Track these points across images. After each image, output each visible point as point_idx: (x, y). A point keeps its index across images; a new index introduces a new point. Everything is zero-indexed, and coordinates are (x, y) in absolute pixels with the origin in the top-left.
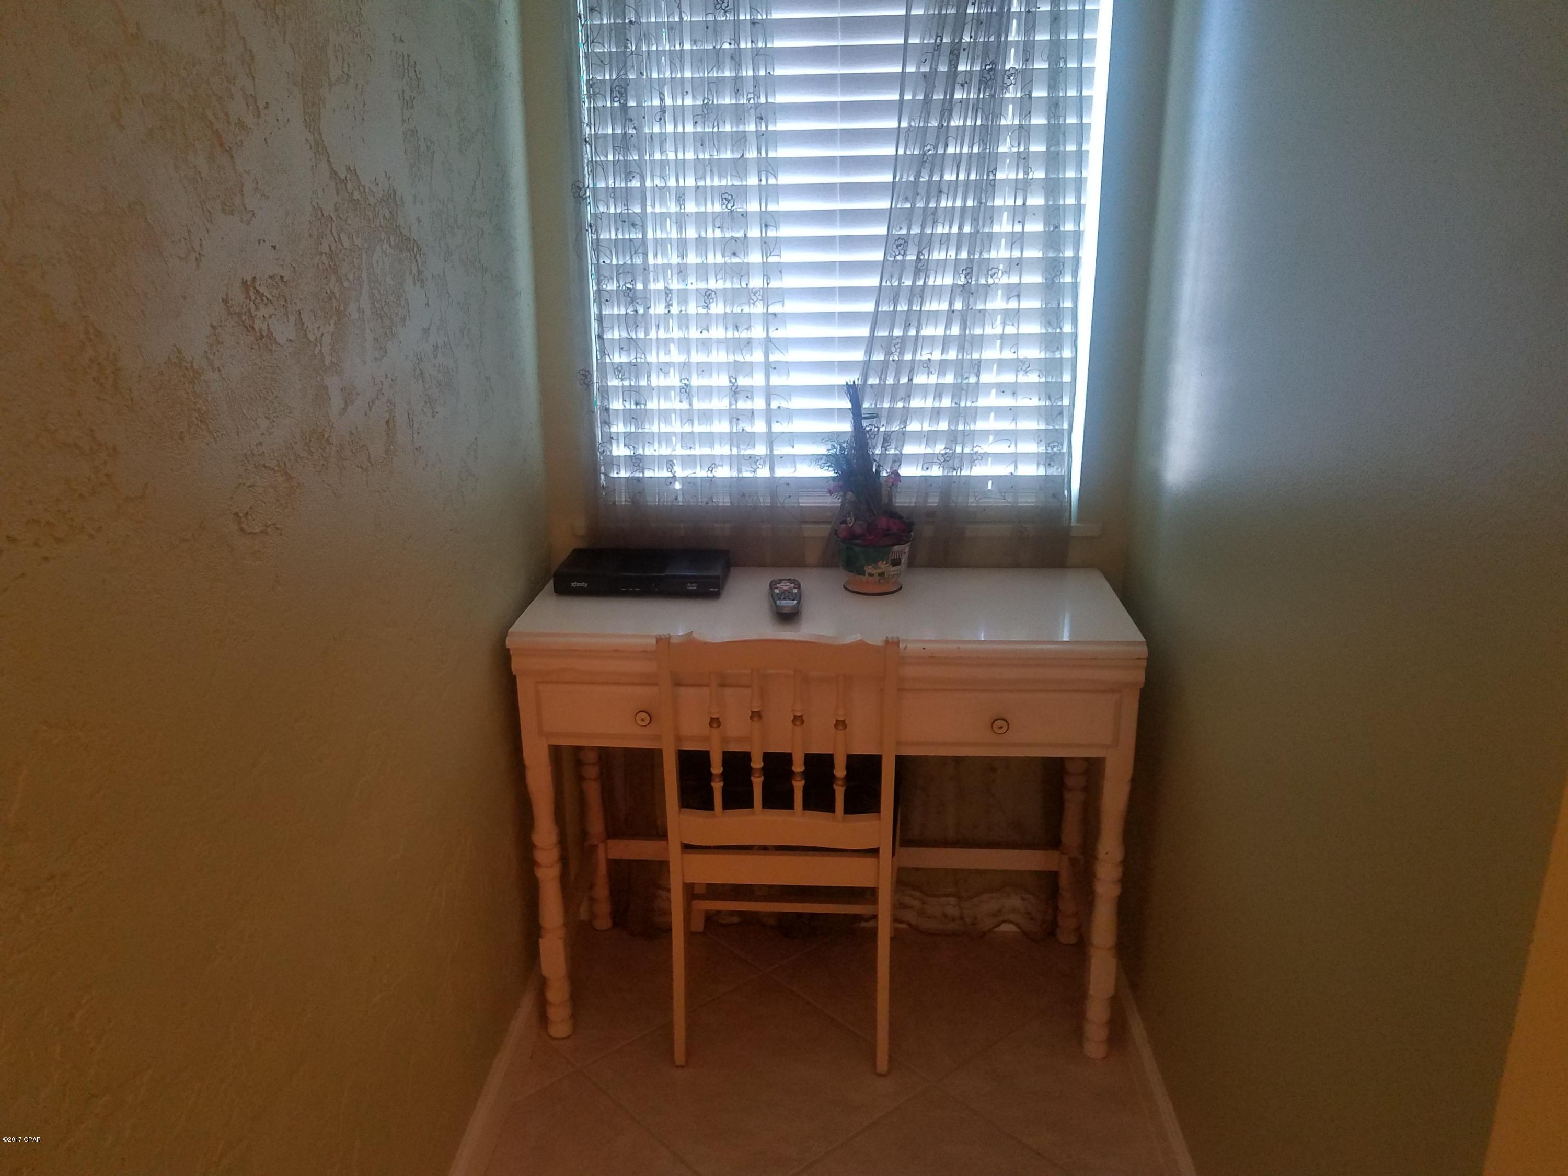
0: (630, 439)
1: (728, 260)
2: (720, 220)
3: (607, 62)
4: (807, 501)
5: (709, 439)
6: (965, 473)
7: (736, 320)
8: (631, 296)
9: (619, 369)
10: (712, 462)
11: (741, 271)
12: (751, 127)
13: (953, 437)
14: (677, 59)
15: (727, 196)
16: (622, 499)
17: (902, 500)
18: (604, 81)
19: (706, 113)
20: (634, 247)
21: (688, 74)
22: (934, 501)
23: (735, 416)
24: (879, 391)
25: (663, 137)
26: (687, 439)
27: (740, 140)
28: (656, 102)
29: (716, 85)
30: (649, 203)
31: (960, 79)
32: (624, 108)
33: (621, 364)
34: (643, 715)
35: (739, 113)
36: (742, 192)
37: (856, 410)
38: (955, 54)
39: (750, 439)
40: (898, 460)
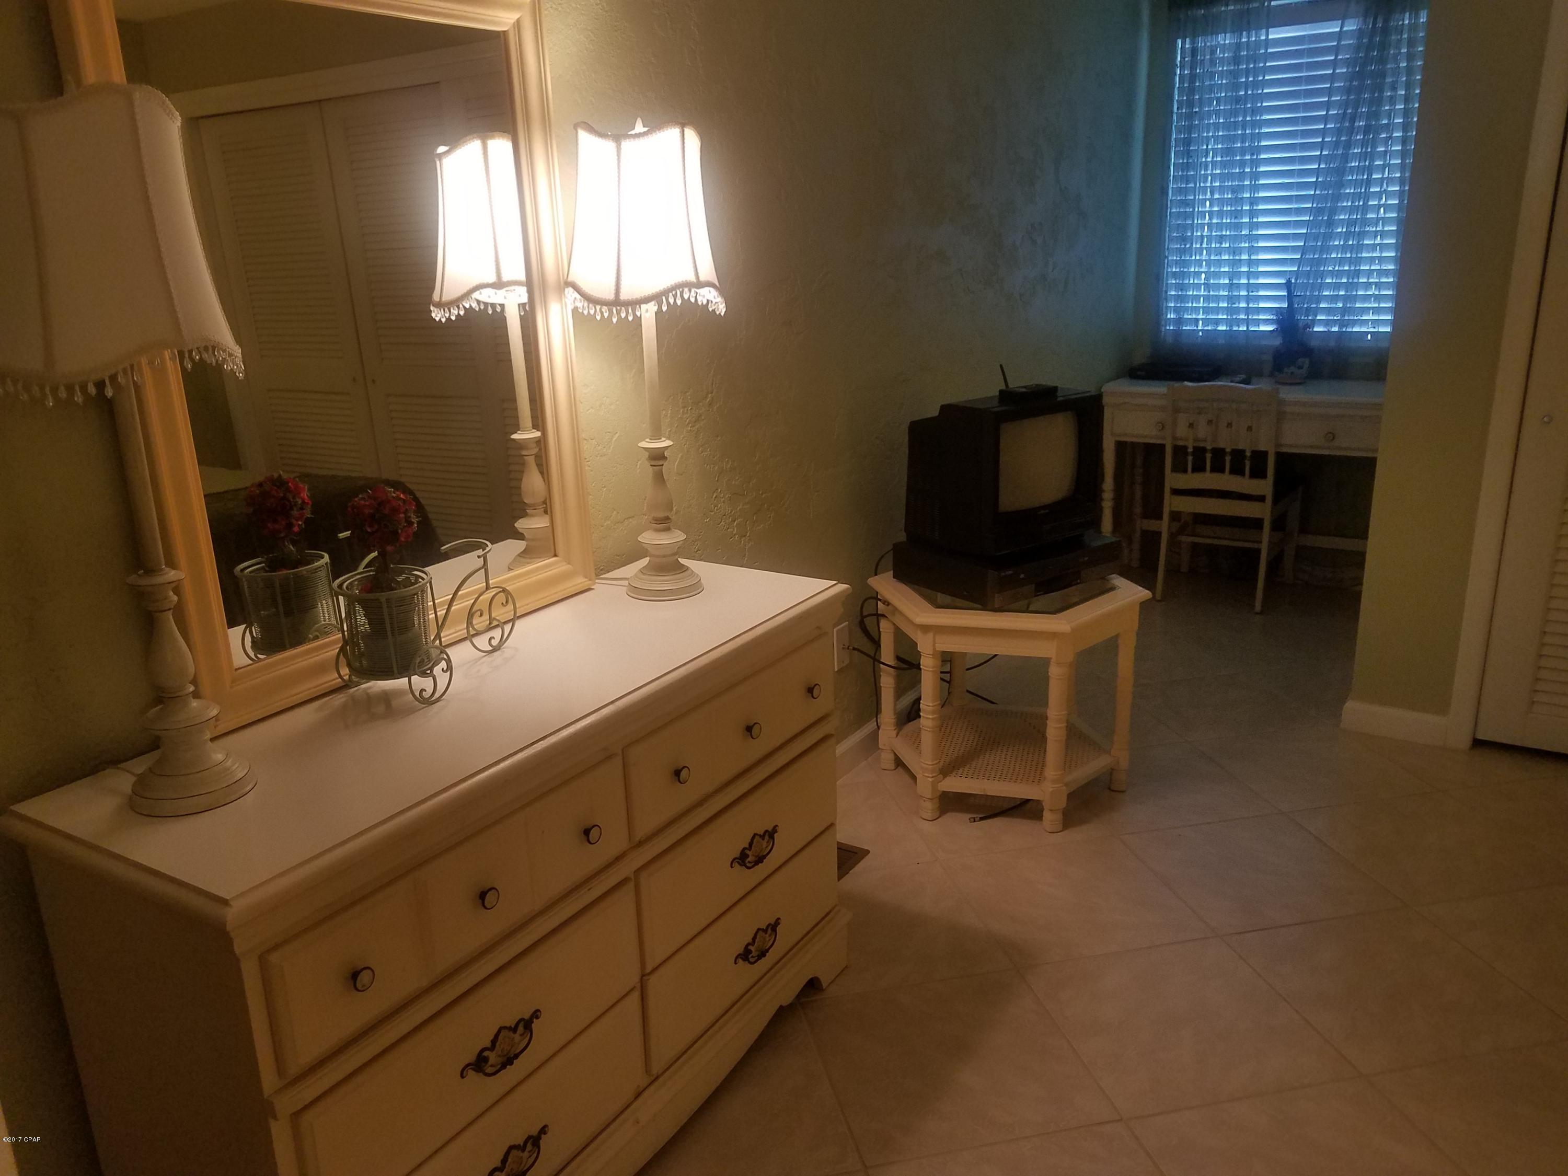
0: (1176, 310)
1: (1233, 221)
2: (1229, 202)
3: (1183, 131)
4: (1264, 342)
5: (1218, 310)
6: (1349, 330)
7: (1234, 251)
8: (1184, 239)
9: (1175, 275)
10: (1217, 322)
11: (1238, 226)
12: (1248, 157)
13: (1344, 311)
14: (1217, 126)
15: (1234, 190)
16: (1170, 340)
17: (1314, 343)
18: (1181, 138)
19: (1228, 151)
20: (1186, 216)
21: (1221, 133)
22: (1332, 344)
23: (1230, 299)
24: (1305, 286)
25: (1206, 163)
26: (1207, 310)
27: (1242, 164)
28: (1205, 147)
29: (1233, 139)
30: (1197, 193)
31: (1356, 130)
32: (1189, 152)
33: (1175, 272)
34: (1160, 424)
35: (1243, 151)
36: (1242, 188)
37: (1290, 297)
38: (1353, 119)
39: (1238, 310)
40: (1314, 322)
